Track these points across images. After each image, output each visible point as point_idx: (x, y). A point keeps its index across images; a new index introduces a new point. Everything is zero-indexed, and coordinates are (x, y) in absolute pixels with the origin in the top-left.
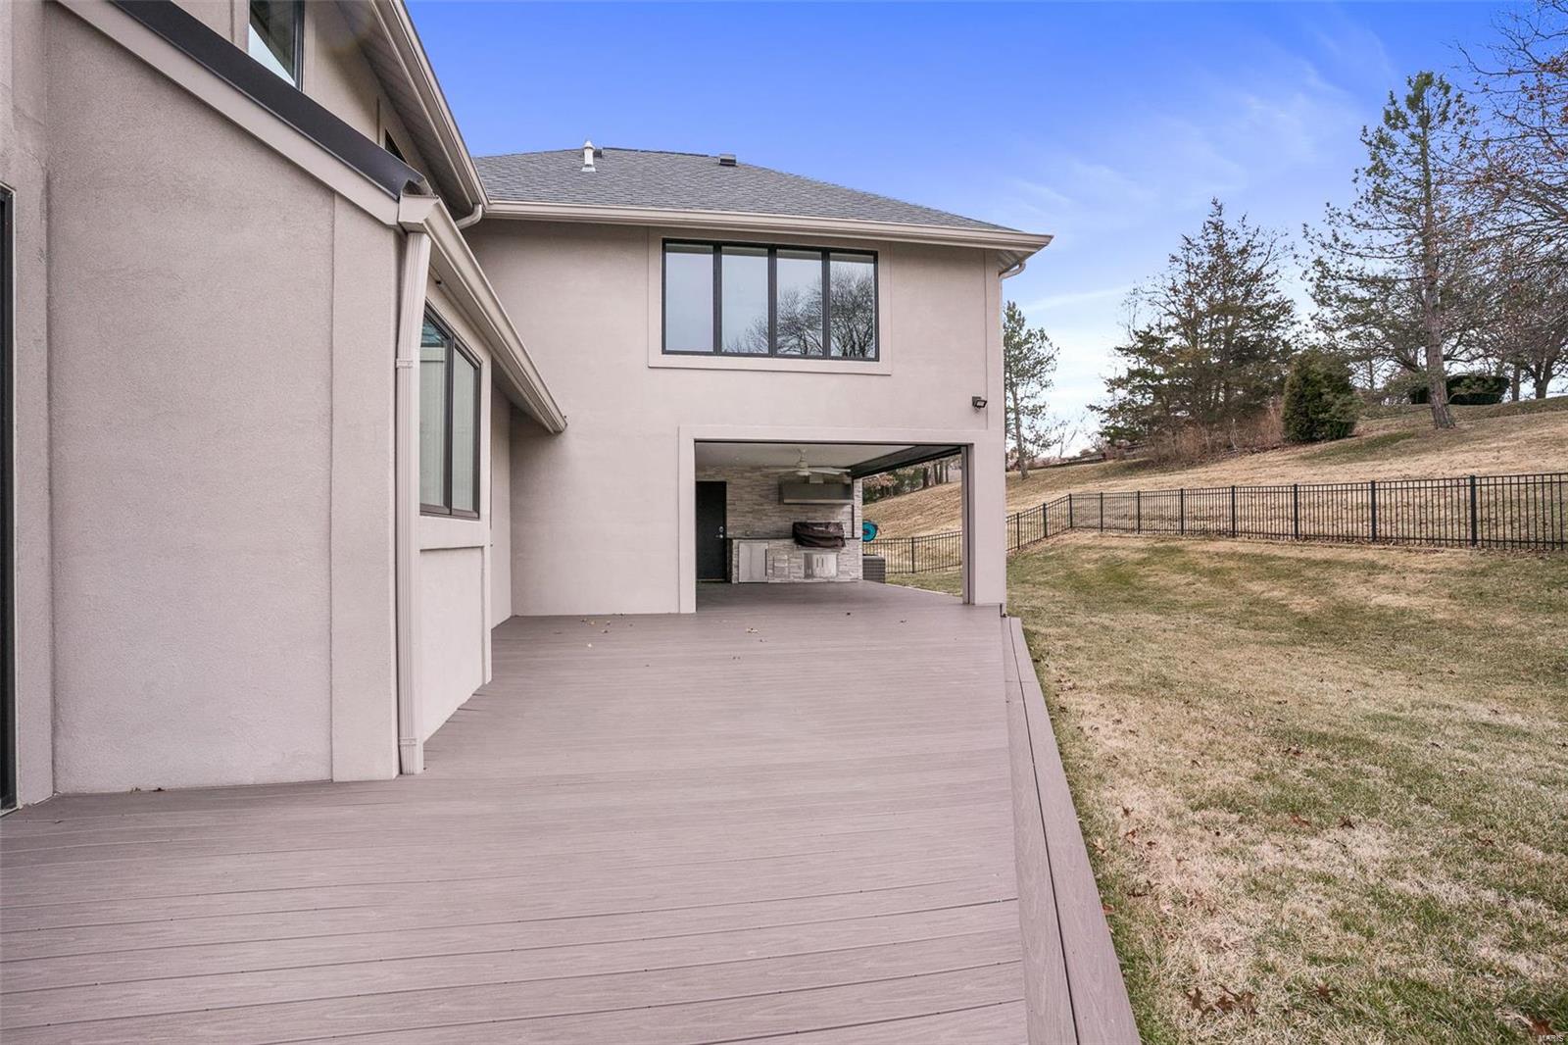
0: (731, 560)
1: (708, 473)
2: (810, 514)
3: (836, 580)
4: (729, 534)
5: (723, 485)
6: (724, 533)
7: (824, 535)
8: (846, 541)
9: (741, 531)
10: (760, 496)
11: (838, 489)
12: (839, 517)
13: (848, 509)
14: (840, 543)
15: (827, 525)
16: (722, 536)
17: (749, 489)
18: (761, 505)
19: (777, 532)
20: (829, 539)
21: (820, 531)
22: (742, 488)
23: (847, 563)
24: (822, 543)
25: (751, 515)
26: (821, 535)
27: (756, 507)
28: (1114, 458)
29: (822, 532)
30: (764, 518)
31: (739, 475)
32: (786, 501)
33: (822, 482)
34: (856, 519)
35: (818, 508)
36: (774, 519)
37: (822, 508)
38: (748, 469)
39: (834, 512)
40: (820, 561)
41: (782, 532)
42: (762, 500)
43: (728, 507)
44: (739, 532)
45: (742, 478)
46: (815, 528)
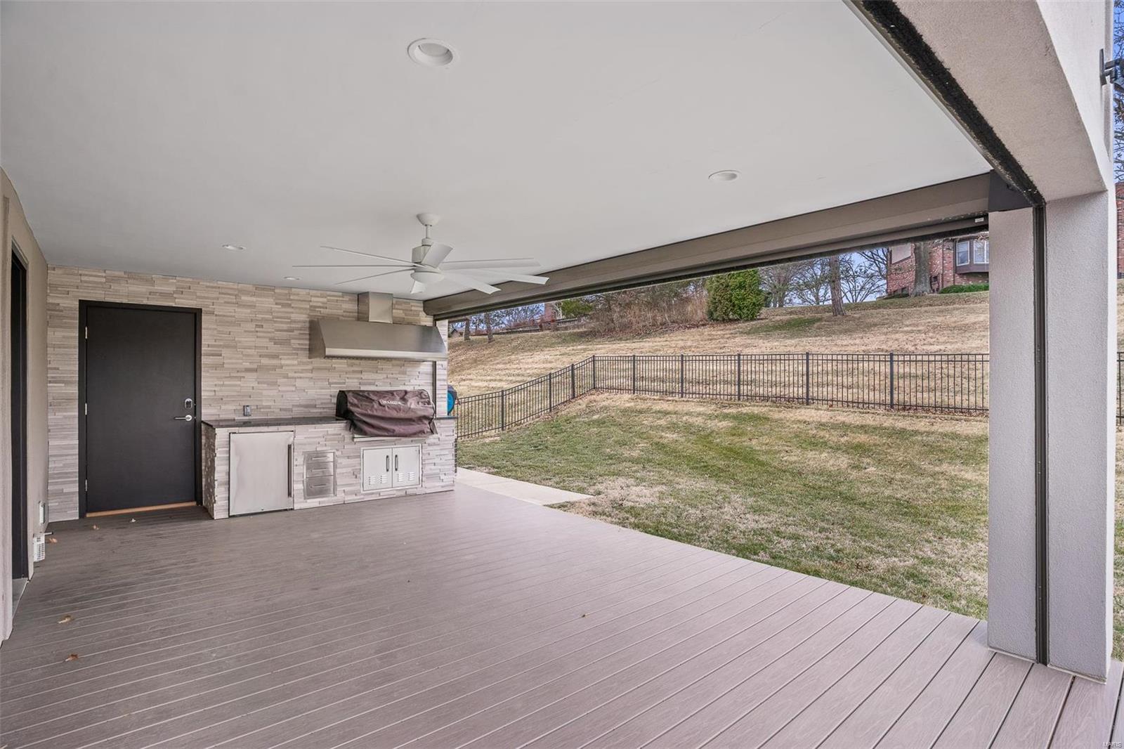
0: (212, 469)
1: (157, 288)
2: (365, 376)
3: (419, 491)
4: (207, 413)
5: (194, 316)
6: (196, 411)
7: (402, 415)
8: (437, 423)
9: (231, 407)
10: (271, 339)
11: (412, 335)
12: (413, 382)
13: (427, 368)
14: (426, 427)
15: (404, 396)
16: (189, 417)
17: (251, 327)
18: (276, 356)
19: (306, 406)
20: (409, 421)
21: (391, 407)
22: (237, 323)
23: (437, 460)
24: (399, 429)
25: (254, 375)
26: (395, 414)
27: (265, 361)
28: (550, 329)
29: (397, 409)
30: (281, 381)
31: (233, 299)
32: (329, 351)
33: (389, 321)
34: (438, 383)
35: (380, 365)
36: (299, 383)
37: (387, 366)
38: (250, 288)
39: (404, 373)
40: (392, 459)
41: (315, 406)
42: (274, 349)
43: (204, 360)
44: (229, 411)
45: (238, 304)
46: (384, 402)
